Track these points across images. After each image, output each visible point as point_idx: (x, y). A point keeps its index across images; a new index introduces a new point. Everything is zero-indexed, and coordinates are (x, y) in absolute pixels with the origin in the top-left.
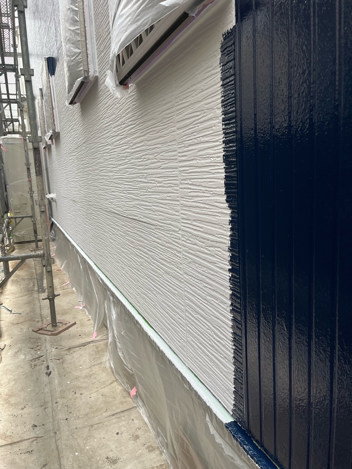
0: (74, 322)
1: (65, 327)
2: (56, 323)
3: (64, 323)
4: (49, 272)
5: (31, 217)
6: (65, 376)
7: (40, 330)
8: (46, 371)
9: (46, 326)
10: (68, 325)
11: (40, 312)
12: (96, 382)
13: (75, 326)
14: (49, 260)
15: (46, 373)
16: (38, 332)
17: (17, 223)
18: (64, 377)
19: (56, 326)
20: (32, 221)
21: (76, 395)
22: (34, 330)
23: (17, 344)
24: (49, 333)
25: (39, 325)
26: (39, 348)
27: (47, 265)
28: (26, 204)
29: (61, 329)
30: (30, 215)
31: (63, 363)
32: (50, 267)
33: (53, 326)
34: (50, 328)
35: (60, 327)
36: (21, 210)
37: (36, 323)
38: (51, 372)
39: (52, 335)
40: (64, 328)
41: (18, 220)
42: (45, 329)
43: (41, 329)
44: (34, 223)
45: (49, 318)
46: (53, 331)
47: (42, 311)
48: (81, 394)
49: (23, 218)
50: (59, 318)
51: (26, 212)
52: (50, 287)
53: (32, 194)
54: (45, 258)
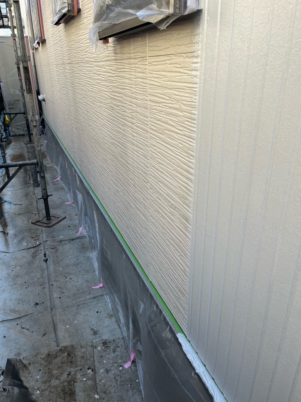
0: (64, 217)
1: (57, 220)
2: (50, 217)
3: (56, 217)
4: (42, 177)
5: (24, 113)
6: (58, 263)
7: (37, 222)
8: (44, 258)
9: (42, 219)
10: (60, 219)
11: (36, 205)
12: (81, 270)
13: (65, 220)
14: (42, 167)
15: (44, 260)
16: (36, 224)
17: (12, 118)
18: (57, 265)
19: (50, 219)
20: (25, 117)
21: (67, 279)
22: (33, 222)
23: (21, 234)
24: (45, 225)
25: (36, 218)
26: (37, 238)
27: (40, 171)
28: (18, 100)
29: (54, 222)
30: (23, 111)
31: (56, 252)
32: (43, 174)
33: (47, 219)
34: (45, 221)
35: (53, 220)
36: (14, 106)
37: (34, 215)
38: (47, 259)
39: (47, 227)
40: (56, 222)
41: (12, 116)
42: (41, 221)
43: (39, 221)
44: (27, 119)
45: (44, 212)
46: (48, 224)
47: (38, 204)
48: (70, 279)
49: (16, 114)
50: (52, 212)
51: (19, 108)
52: (44, 189)
53: (23, 92)
54: (39, 165)
